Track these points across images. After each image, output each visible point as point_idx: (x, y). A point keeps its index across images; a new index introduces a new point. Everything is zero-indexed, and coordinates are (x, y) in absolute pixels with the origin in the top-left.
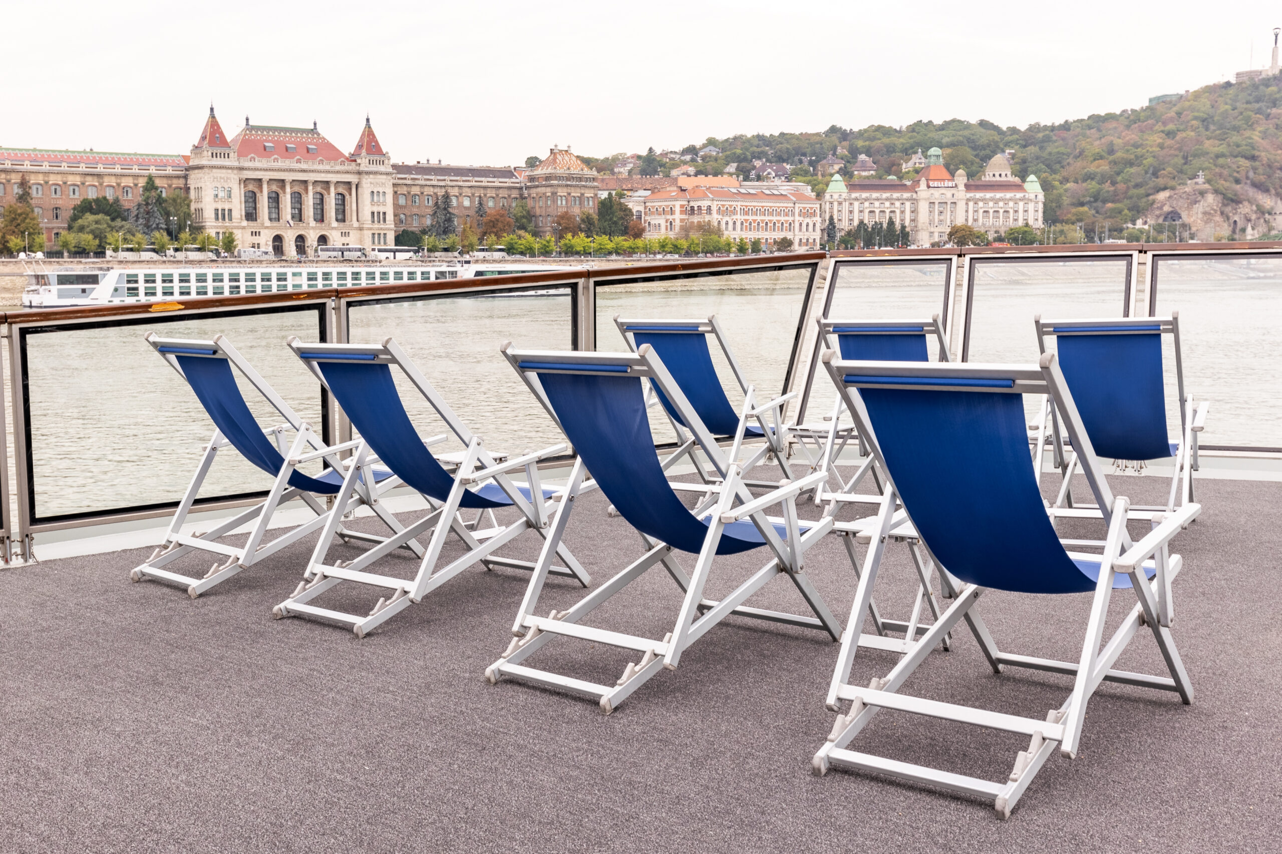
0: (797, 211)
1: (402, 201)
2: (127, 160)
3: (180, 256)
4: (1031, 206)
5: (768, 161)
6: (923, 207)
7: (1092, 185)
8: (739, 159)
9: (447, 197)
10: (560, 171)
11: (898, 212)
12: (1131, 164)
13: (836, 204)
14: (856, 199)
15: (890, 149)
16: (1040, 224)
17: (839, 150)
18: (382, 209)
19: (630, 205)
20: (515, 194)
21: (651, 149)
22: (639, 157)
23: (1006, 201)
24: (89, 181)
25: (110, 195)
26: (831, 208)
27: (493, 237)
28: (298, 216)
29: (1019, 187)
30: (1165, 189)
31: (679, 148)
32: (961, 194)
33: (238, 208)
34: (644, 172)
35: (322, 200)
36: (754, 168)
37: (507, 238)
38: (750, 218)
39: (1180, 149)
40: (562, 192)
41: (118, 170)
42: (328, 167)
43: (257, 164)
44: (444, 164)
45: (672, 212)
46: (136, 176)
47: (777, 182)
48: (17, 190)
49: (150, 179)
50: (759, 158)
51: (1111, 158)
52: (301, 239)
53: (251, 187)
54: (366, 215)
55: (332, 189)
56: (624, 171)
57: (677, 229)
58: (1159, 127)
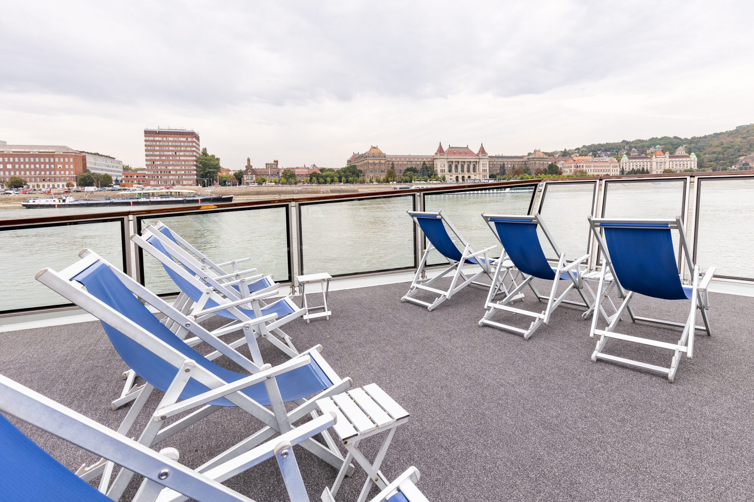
0: (611, 166)
1: (491, 166)
2: (418, 157)
3: (431, 182)
4: (693, 163)
5: (602, 151)
6: (654, 164)
7: (715, 155)
8: (593, 151)
9: (504, 165)
10: (537, 156)
11: (645, 165)
12: (730, 148)
13: (624, 164)
14: (631, 162)
15: (643, 146)
16: (696, 168)
17: (626, 147)
18: (485, 168)
19: (558, 166)
20: (523, 163)
21: (565, 149)
22: (562, 152)
23: (683, 161)
24: (409, 163)
25: (414, 167)
26: (623, 165)
28: (463, 171)
29: (688, 157)
30: (743, 156)
31: (574, 148)
32: (668, 159)
33: (447, 169)
34: (563, 156)
35: (469, 166)
36: (598, 153)
37: (521, 176)
38: (596, 168)
39: (748, 143)
40: (537, 162)
41: (416, 160)
42: (471, 157)
43: (452, 157)
44: (503, 155)
45: (571, 167)
46: (420, 161)
47: (605, 157)
48: (391, 166)
49: (424, 162)
50: (600, 151)
51: (722, 146)
52: (463, 177)
53: (450, 163)
54: (481, 170)
55: (472, 163)
56: (557, 156)
57: (573, 172)
58: (740, 136)
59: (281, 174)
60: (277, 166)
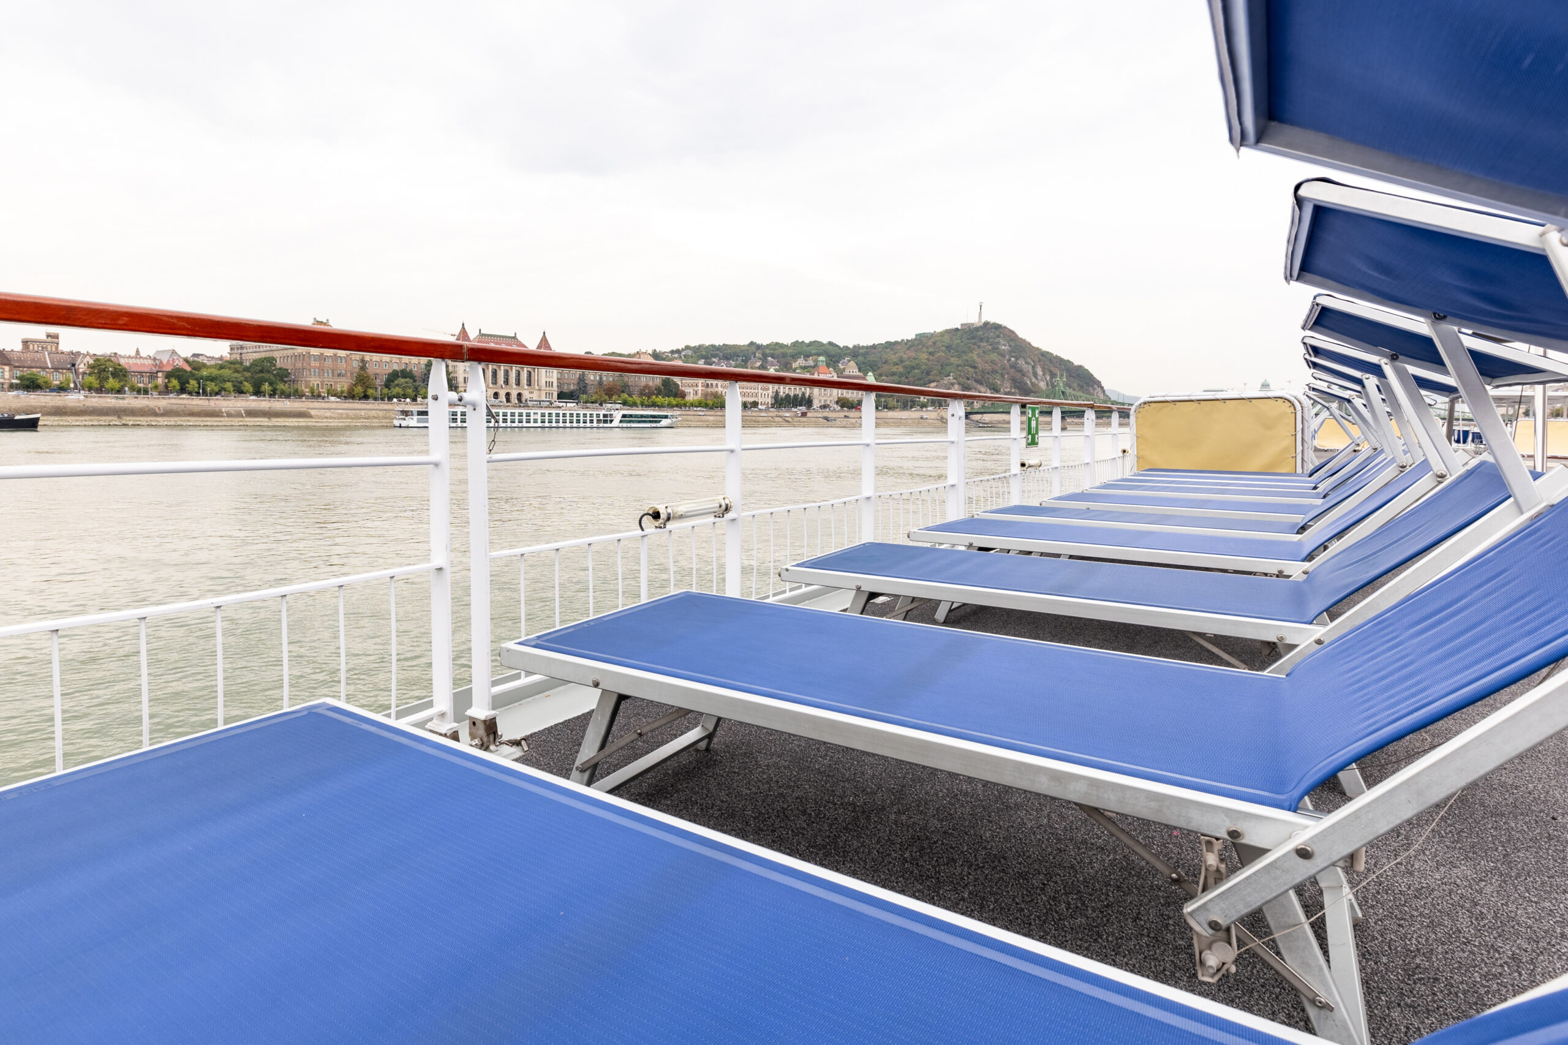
0: (760, 387)
5: (720, 359)
9: (583, 374)
12: (914, 368)
15: (784, 355)
17: (757, 355)
18: (551, 380)
19: (677, 382)
25: (406, 368)
27: (617, 397)
28: (507, 382)
30: (934, 381)
31: (668, 350)
35: (519, 373)
38: (745, 391)
39: (938, 361)
45: (697, 386)
48: (360, 364)
50: (715, 357)
51: (903, 365)
52: (508, 395)
54: (543, 382)
57: (700, 395)
58: (925, 349)
59: (82, 368)
60: (57, 348)
